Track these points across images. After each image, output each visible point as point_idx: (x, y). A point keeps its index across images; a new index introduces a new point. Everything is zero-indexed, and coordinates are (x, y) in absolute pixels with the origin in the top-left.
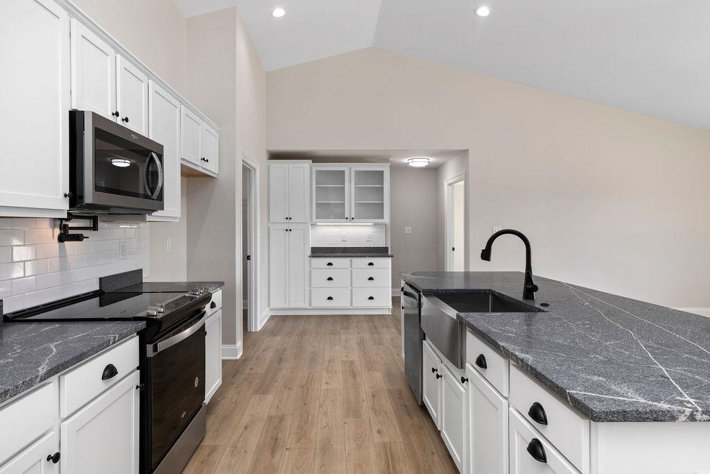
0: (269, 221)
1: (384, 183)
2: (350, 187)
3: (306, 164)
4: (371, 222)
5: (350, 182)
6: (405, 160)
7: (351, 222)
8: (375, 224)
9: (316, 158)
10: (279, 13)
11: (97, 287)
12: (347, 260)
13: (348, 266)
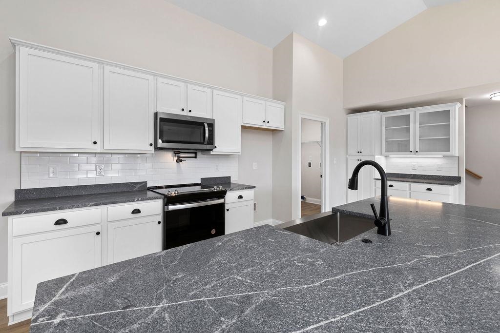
0: (347, 154)
1: (451, 120)
2: (415, 127)
3: (376, 114)
4: (440, 155)
5: (415, 123)
6: (487, 96)
7: (415, 154)
8: (444, 157)
9: (382, 109)
10: (323, 22)
11: (199, 182)
12: (407, 184)
13: (408, 189)
